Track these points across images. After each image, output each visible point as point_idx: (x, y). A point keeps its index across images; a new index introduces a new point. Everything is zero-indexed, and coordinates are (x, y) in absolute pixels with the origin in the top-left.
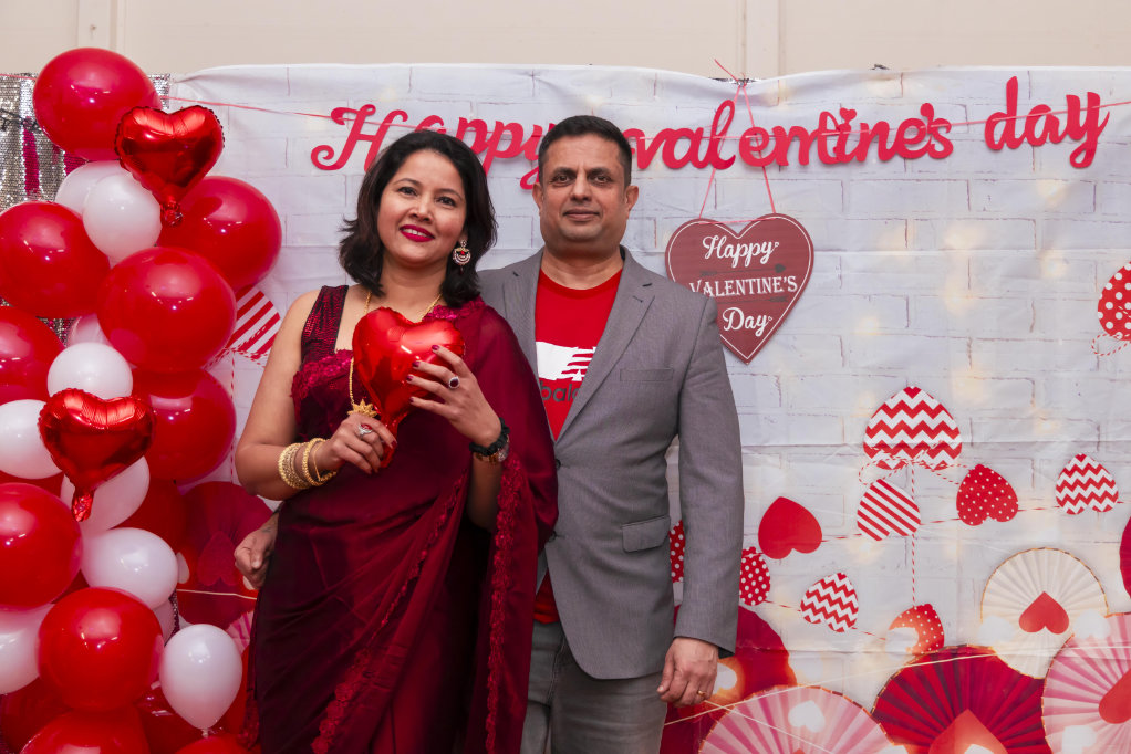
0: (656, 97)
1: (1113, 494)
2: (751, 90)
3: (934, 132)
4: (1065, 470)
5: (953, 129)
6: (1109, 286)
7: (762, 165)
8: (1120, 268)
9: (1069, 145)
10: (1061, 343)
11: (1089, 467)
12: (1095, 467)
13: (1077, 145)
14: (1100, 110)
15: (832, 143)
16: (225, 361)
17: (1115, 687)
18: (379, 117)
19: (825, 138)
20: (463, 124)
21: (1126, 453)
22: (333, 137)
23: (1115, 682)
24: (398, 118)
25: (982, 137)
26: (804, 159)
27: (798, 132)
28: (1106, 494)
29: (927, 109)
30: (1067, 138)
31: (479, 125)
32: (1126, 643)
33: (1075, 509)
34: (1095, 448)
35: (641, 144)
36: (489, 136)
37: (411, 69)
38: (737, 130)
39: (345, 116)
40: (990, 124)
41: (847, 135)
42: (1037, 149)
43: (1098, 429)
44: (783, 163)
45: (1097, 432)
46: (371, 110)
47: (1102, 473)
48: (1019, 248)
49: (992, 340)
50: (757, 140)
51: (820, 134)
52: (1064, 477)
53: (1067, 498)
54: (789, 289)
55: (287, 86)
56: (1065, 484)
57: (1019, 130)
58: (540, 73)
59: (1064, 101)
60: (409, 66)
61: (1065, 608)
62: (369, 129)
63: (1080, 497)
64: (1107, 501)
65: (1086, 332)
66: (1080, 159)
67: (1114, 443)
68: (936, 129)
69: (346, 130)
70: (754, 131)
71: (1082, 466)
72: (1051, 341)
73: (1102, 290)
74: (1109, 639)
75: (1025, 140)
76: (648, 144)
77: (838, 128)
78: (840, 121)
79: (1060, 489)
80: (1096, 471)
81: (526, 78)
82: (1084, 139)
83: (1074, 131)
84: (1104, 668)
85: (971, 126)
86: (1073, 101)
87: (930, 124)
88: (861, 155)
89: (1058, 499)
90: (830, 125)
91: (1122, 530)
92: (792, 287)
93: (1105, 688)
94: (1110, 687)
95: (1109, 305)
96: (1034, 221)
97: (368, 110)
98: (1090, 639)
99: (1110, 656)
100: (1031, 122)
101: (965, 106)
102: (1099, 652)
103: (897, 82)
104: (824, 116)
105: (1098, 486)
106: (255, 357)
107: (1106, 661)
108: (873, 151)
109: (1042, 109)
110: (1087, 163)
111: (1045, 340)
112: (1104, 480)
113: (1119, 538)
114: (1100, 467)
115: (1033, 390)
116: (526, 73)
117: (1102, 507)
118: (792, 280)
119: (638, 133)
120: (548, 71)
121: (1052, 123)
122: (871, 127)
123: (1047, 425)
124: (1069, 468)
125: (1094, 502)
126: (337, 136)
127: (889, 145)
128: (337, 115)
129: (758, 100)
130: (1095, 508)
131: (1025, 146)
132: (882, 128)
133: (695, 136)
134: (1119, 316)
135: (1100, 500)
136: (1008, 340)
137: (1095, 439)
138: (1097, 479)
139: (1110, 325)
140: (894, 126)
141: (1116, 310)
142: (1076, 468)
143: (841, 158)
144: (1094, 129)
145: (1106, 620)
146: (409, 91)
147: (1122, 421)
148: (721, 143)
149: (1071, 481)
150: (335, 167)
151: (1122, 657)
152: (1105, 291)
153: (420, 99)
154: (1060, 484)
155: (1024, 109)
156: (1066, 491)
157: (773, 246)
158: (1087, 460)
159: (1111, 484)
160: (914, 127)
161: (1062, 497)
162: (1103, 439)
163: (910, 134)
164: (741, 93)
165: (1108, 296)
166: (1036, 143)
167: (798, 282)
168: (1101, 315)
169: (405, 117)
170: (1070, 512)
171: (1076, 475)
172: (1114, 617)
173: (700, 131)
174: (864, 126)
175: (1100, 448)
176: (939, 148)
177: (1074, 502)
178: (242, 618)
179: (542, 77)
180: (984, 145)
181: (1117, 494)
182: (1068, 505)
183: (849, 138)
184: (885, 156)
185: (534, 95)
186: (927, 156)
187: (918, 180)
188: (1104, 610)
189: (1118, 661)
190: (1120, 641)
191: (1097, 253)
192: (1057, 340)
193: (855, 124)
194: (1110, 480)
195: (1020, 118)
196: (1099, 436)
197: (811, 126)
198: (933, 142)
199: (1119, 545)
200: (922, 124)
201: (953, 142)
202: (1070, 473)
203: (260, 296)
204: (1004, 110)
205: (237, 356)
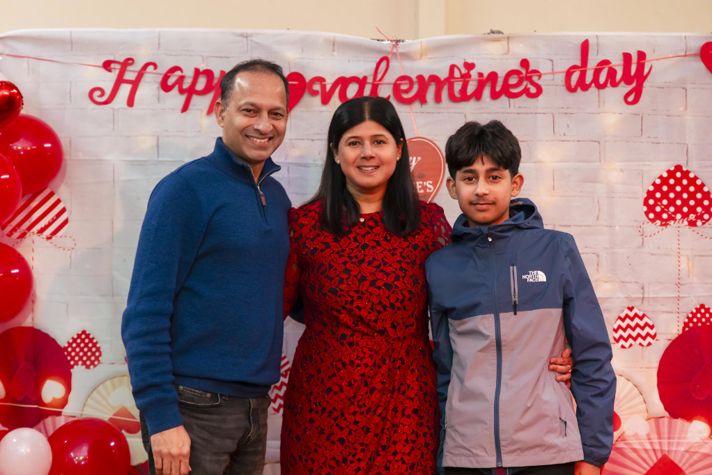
0: (334, 53)
1: (653, 334)
2: (401, 48)
3: (530, 79)
4: (620, 318)
5: (543, 77)
6: (652, 188)
7: (409, 102)
8: (659, 175)
9: (624, 89)
10: (617, 228)
11: (636, 315)
12: (641, 315)
13: (630, 88)
14: (646, 64)
15: (458, 87)
16: (27, 240)
17: (652, 469)
18: (138, 66)
19: (453, 82)
20: (197, 73)
21: (662, 305)
22: (104, 81)
23: (652, 465)
24: (151, 68)
25: (563, 83)
26: (438, 99)
27: (434, 78)
28: (648, 334)
29: (525, 63)
30: (622, 84)
31: (209, 73)
32: (660, 438)
33: (626, 345)
34: (641, 302)
35: (323, 87)
36: (215, 81)
37: (160, 32)
38: (391, 77)
39: (113, 66)
40: (569, 74)
41: (468, 82)
42: (601, 91)
43: (643, 288)
44: (423, 101)
45: (642, 291)
46: (130, 62)
47: (645, 320)
48: (587, 162)
49: (570, 226)
50: (405, 84)
51: (450, 80)
52: (619, 322)
53: (621, 337)
54: (428, 190)
55: (69, 44)
56: (620, 327)
57: (589, 77)
58: (251, 35)
59: (622, 58)
60: (158, 30)
61: (618, 414)
62: (130, 75)
63: (630, 336)
64: (649, 339)
65: (635, 221)
66: (631, 99)
67: (653, 298)
68: (531, 77)
69: (113, 76)
70: (403, 78)
71: (631, 314)
72: (611, 227)
73: (646, 191)
74: (648, 435)
75: (593, 85)
76: (328, 87)
77: (463, 76)
78: (464, 71)
79: (616, 331)
80: (641, 318)
81: (240, 38)
82: (634, 84)
83: (627, 78)
84: (644, 455)
85: (556, 75)
86: (627, 57)
87: (527, 72)
88: (478, 95)
89: (615, 338)
90: (457, 74)
91: (659, 360)
92: (430, 189)
93: (645, 469)
94: (649, 468)
95: (651, 202)
96: (599, 142)
97: (128, 62)
98: (636, 435)
99: (649, 447)
100: (597, 72)
101: (552, 61)
102: (641, 444)
103: (505, 43)
104: (452, 67)
105: (643, 328)
106: (49, 238)
107: (646, 451)
108: (487, 92)
109: (605, 62)
110: (636, 101)
111: (607, 226)
112: (647, 324)
113: (656, 364)
114: (644, 315)
115: (598, 261)
116: (242, 35)
117: (645, 343)
118: (429, 184)
119: (320, 80)
120: (257, 34)
121: (612, 73)
122: (485, 75)
123: (608, 286)
124: (623, 316)
125: (640, 340)
126: (107, 80)
127: (498, 89)
128: (107, 65)
129: (406, 56)
130: (640, 344)
131: (593, 89)
132: (493, 76)
133: (362, 82)
134: (658, 209)
135: (644, 338)
136: (580, 226)
137: (641, 296)
138: (642, 323)
139: (652, 216)
140: (501, 75)
141: (656, 205)
142: (627, 316)
143: (464, 97)
144: (641, 77)
145: (646, 423)
146: (159, 48)
147: (660, 283)
148: (380, 87)
149: (624, 325)
150: (106, 103)
151: (657, 447)
152: (649, 192)
153: (166, 55)
154: (616, 328)
155: (592, 63)
156: (620, 332)
157: (417, 159)
158: (635, 311)
159: (652, 327)
160: (516, 76)
161: (617, 337)
162: (646, 295)
163: (513, 81)
164: (395, 50)
165: (650, 195)
166: (601, 87)
167: (434, 184)
168: (645, 209)
169: (155, 66)
170: (623, 347)
171: (628, 321)
172: (652, 421)
173: (365, 78)
174: (481, 75)
175: (645, 302)
176: (533, 90)
177: (626, 340)
178: (42, 423)
179: (254, 39)
180: (564, 89)
181: (655, 335)
182: (622, 342)
183: (471, 83)
184: (495, 96)
185: (247, 51)
186: (524, 96)
187: (518, 114)
188: (646, 415)
189: (654, 450)
190: (656, 436)
191: (644, 165)
192: (615, 226)
193: (474, 73)
194: (651, 324)
195: (589, 69)
196: (643, 293)
197: (443, 75)
198: (529, 86)
199: (657, 370)
200: (521, 73)
201: (543, 87)
202: (623, 320)
203: (52, 194)
204: (579, 63)
205: (36, 237)
